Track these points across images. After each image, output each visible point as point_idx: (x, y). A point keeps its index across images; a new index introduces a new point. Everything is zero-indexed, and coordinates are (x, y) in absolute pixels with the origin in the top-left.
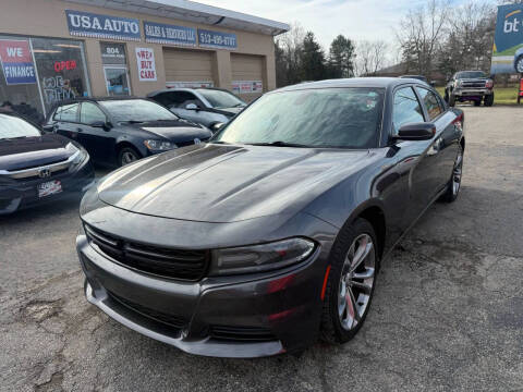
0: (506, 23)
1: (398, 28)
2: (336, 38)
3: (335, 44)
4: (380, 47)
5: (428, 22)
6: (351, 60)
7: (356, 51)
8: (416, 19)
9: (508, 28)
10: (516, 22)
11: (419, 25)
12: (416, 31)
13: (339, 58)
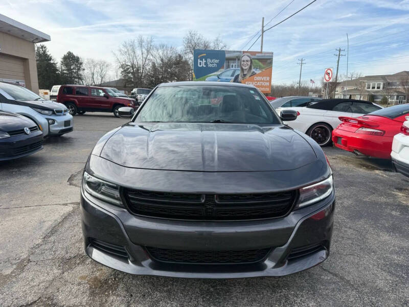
0: (199, 61)
1: (118, 53)
2: (66, 53)
3: (65, 58)
4: (103, 65)
5: (138, 52)
6: (81, 72)
7: (83, 66)
8: (130, 48)
9: (200, 64)
10: (204, 61)
11: (132, 54)
12: (131, 57)
13: (69, 69)
